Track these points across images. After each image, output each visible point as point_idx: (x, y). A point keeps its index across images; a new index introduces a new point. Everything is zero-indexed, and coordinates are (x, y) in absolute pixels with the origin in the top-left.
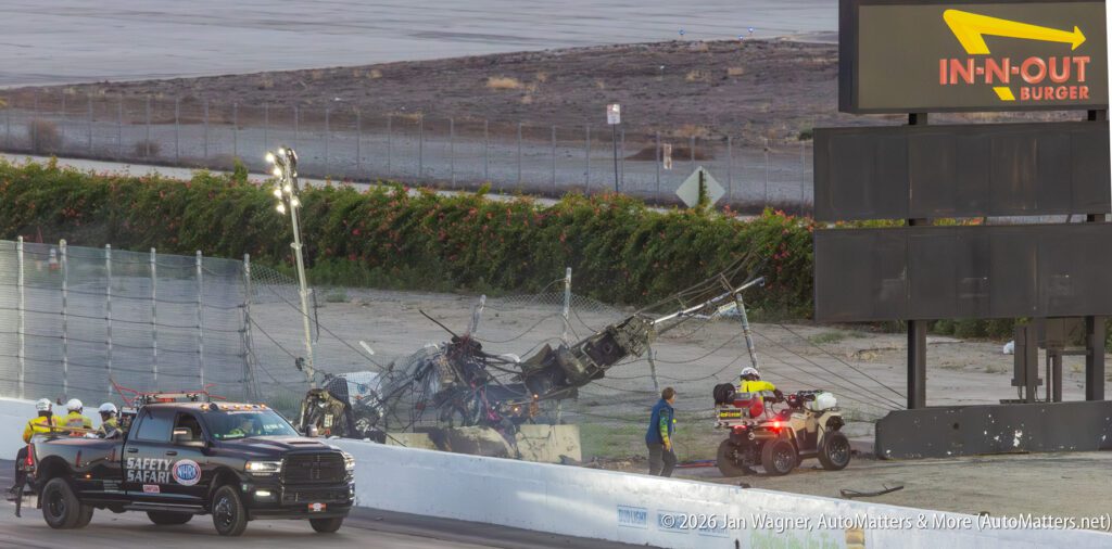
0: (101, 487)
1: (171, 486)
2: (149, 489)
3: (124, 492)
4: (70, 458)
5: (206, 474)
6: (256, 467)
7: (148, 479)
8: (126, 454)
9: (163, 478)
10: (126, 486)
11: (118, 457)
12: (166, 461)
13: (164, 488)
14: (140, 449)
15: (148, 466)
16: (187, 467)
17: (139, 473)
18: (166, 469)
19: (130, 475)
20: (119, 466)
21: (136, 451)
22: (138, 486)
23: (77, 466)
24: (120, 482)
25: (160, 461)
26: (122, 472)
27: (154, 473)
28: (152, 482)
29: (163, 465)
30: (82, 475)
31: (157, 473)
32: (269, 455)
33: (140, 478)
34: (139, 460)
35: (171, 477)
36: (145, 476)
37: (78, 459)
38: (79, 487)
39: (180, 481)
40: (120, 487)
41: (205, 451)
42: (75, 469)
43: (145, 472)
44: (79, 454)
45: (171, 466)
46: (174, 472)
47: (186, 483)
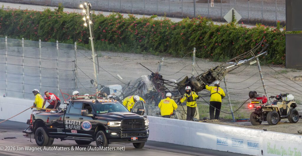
0: (56, 131)
1: (81, 131)
2: (73, 132)
3: (66, 133)
4: (45, 120)
5: (94, 126)
6: (111, 124)
7: (73, 128)
8: (65, 119)
9: (78, 128)
10: (65, 131)
11: (62, 119)
12: (79, 121)
13: (78, 131)
14: (70, 117)
15: (73, 123)
16: (87, 123)
17: (70, 125)
18: (79, 124)
19: (66, 126)
20: (62, 122)
21: (69, 118)
22: (69, 131)
23: (48, 123)
24: (63, 129)
25: (77, 121)
26: (64, 125)
27: (75, 126)
28: (74, 129)
29: (78, 122)
30: (49, 126)
31: (76, 125)
32: (116, 119)
33: (70, 127)
34: (70, 121)
35: (81, 127)
36: (72, 127)
37: (48, 121)
38: (48, 131)
39: (84, 129)
40: (64, 131)
41: (93, 118)
42: (47, 124)
43: (72, 126)
44: (48, 118)
45: (81, 123)
46: (82, 125)
47: (86, 130)
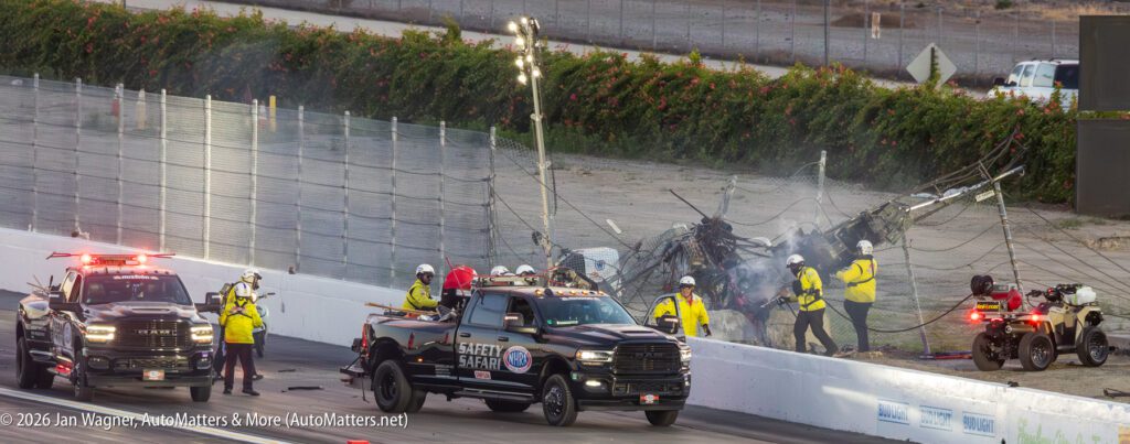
0: (432, 371)
1: (502, 373)
2: (480, 375)
3: (455, 378)
4: (403, 341)
5: (537, 362)
6: (587, 356)
7: (479, 365)
8: (459, 339)
9: (494, 364)
10: (457, 371)
11: (451, 340)
12: (498, 347)
13: (495, 375)
14: (473, 333)
15: (479, 352)
16: (519, 353)
17: (471, 358)
18: (498, 355)
19: (462, 360)
20: (450, 349)
21: (469, 336)
22: (470, 373)
23: (410, 349)
24: (452, 367)
25: (492, 346)
26: (455, 355)
27: (485, 359)
28: (484, 369)
29: (495, 350)
30: (415, 357)
31: (489, 358)
32: (600, 344)
33: (472, 363)
34: (471, 345)
35: (502, 363)
36: (477, 362)
37: (410, 343)
38: (410, 371)
39: (511, 368)
40: (453, 373)
41: (537, 338)
42: (407, 351)
43: (477, 358)
44: (412, 337)
45: (504, 351)
46: (505, 359)
47: (517, 370)
